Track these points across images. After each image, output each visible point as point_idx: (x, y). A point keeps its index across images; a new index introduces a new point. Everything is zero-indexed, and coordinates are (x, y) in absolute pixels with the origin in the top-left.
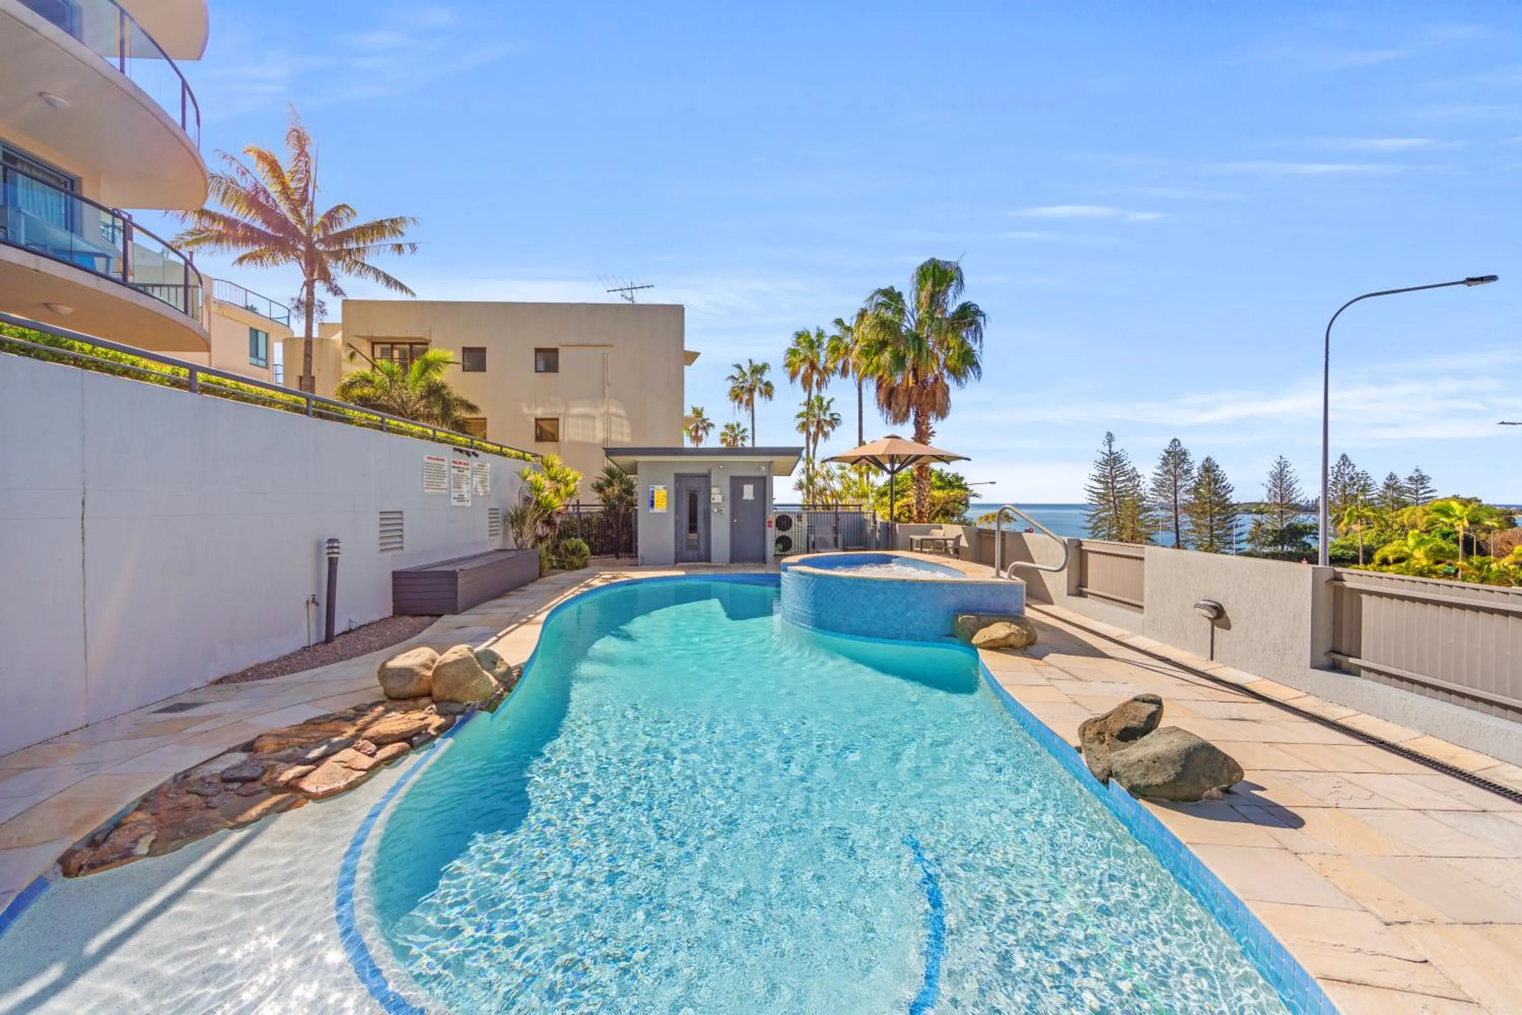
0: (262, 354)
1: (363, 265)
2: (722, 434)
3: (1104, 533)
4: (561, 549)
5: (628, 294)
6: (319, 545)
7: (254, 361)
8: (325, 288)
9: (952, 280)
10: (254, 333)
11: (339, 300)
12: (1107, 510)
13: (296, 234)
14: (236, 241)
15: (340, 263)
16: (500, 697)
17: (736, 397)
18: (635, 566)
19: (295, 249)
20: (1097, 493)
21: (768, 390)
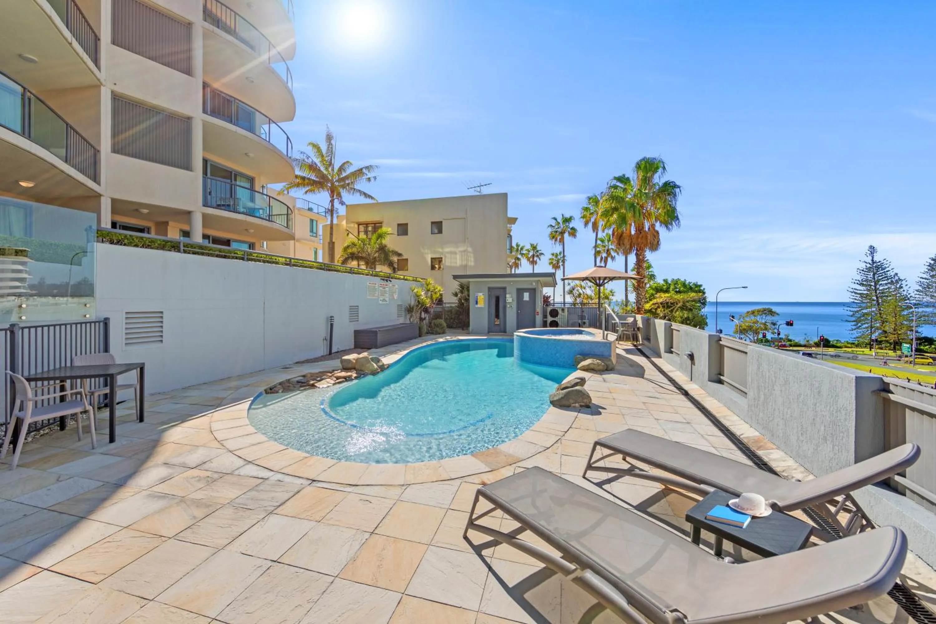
0: (315, 230)
1: (355, 189)
2: (550, 259)
3: (866, 325)
4: (432, 324)
5: (478, 189)
6: (327, 318)
7: (311, 234)
8: (338, 202)
9: (658, 168)
10: (312, 221)
11: (344, 207)
12: (871, 307)
13: (328, 179)
14: (304, 185)
15: (345, 190)
16: (378, 372)
17: (553, 237)
18: (468, 334)
19: (326, 186)
20: (860, 294)
21: (573, 232)
